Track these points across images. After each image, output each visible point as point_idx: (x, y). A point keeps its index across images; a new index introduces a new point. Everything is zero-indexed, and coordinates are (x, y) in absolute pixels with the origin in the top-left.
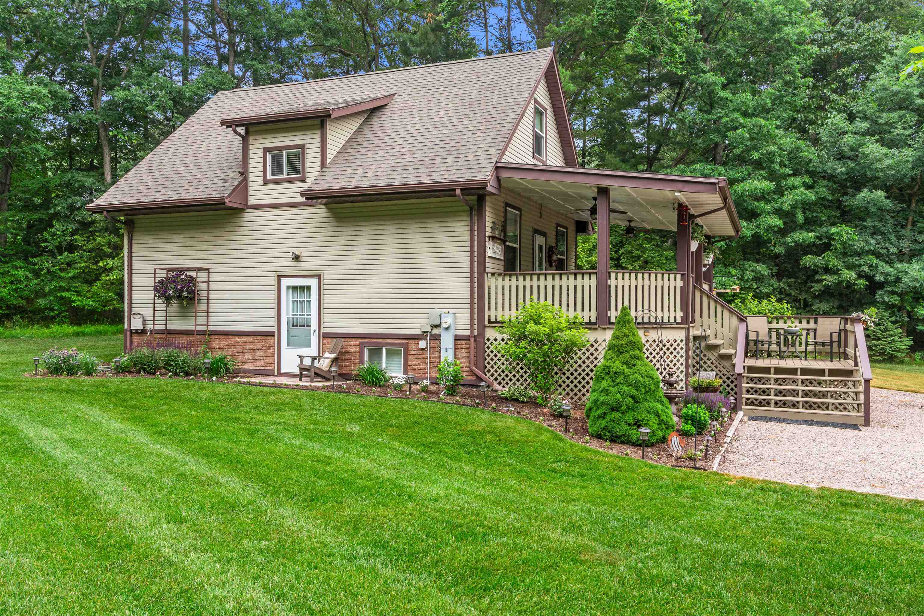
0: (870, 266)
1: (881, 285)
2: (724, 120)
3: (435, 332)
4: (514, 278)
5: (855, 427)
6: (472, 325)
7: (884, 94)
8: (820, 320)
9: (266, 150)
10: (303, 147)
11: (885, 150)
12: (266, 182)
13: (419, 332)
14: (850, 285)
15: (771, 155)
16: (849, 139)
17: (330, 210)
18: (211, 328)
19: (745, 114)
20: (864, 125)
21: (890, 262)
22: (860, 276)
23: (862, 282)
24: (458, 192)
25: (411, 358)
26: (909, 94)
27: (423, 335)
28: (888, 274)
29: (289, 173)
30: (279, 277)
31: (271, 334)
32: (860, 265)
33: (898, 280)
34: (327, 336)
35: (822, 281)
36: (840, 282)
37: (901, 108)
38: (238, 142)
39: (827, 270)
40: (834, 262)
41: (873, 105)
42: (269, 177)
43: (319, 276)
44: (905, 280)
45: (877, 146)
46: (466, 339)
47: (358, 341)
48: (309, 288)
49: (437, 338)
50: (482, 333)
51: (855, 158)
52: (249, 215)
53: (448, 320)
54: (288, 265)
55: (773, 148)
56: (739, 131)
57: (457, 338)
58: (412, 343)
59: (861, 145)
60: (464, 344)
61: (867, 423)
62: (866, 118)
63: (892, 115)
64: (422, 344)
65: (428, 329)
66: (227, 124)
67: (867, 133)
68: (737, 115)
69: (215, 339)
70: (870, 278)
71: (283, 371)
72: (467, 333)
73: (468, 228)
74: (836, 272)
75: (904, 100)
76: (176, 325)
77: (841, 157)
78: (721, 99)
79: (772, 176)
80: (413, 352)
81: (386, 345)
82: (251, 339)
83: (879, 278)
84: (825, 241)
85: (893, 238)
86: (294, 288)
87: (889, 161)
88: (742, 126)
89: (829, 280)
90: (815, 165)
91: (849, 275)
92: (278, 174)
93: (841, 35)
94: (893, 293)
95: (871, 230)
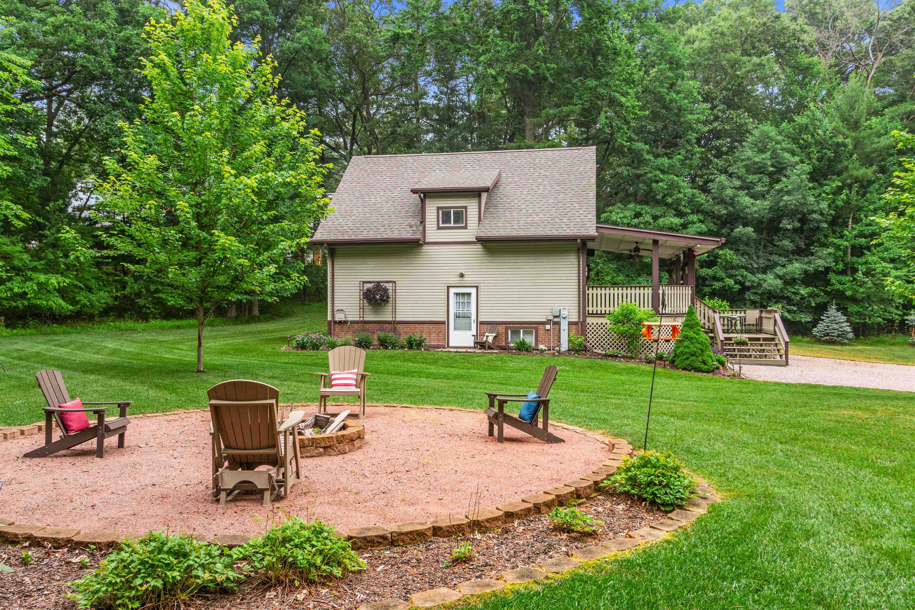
0: (742, 276)
1: (748, 288)
2: (650, 175)
3: (555, 320)
4: (616, 289)
5: (783, 366)
6: (579, 315)
7: (748, 162)
8: (748, 312)
9: (438, 208)
10: (466, 208)
11: (752, 201)
12: (439, 228)
13: (545, 320)
14: (730, 288)
15: (680, 199)
16: (729, 192)
17: (484, 247)
18: (397, 319)
19: (663, 172)
20: (738, 183)
21: (753, 274)
22: (736, 283)
23: (738, 287)
24: (579, 241)
25: (540, 335)
26: (766, 164)
27: (548, 322)
28: (753, 282)
29: (454, 223)
30: (448, 287)
31: (443, 323)
32: (736, 276)
33: (760, 285)
34: (482, 323)
35: (712, 285)
36: (724, 287)
37: (761, 173)
38: (418, 201)
39: (715, 278)
40: (721, 273)
41: (743, 170)
42: (441, 225)
43: (477, 287)
44: (765, 285)
45: (747, 198)
46: (576, 323)
47: (504, 326)
48: (469, 294)
49: (558, 324)
50: (584, 321)
51: (732, 204)
52: (426, 248)
53: (564, 313)
54: (456, 280)
55: (681, 196)
56: (661, 184)
57: (570, 323)
58: (541, 327)
59: (737, 196)
60: (574, 327)
61: (787, 364)
62: (739, 178)
63: (754, 177)
64: (548, 327)
65: (551, 318)
66: (414, 191)
67: (741, 188)
68: (658, 172)
69: (399, 326)
70: (741, 284)
71: (451, 345)
72: (577, 320)
73: (576, 260)
74: (722, 280)
75: (761, 168)
76: (370, 317)
77: (722, 202)
78: (646, 160)
79: (680, 214)
80: (541, 332)
81: (523, 328)
82: (428, 326)
83: (748, 284)
84: (712, 258)
85: (755, 258)
86: (457, 294)
87: (755, 209)
88: (662, 181)
89: (717, 285)
90: (706, 207)
91: (730, 282)
92: (446, 223)
93: (717, 118)
94: (756, 294)
95: (741, 252)
